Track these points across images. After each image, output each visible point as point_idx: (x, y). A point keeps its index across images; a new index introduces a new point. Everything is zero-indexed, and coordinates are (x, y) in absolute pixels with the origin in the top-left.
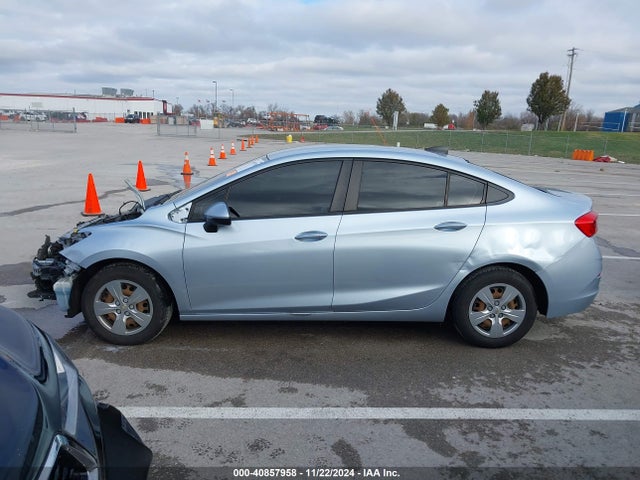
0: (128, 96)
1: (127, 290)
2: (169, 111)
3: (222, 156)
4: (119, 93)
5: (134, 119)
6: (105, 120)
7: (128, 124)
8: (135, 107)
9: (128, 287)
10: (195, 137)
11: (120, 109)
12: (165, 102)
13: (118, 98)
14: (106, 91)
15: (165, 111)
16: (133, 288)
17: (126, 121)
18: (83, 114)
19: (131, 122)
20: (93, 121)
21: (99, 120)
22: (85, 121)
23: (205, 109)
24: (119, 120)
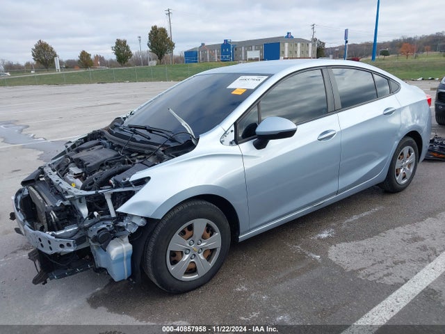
1: (188, 233)
9: (186, 230)
16: (190, 228)
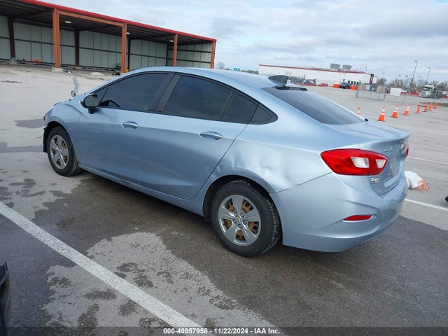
0: (348, 69)
2: (374, 81)
3: (395, 116)
4: (341, 67)
5: (346, 86)
6: (327, 85)
7: (341, 89)
8: (350, 78)
10: (383, 101)
11: (339, 78)
12: (372, 75)
13: (339, 71)
14: (333, 66)
15: (371, 82)
17: (340, 87)
18: (314, 81)
19: (344, 88)
20: (319, 86)
21: (324, 85)
22: (314, 85)
23: (404, 83)
24: (336, 86)
